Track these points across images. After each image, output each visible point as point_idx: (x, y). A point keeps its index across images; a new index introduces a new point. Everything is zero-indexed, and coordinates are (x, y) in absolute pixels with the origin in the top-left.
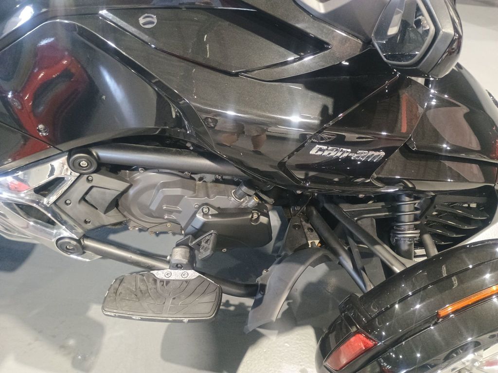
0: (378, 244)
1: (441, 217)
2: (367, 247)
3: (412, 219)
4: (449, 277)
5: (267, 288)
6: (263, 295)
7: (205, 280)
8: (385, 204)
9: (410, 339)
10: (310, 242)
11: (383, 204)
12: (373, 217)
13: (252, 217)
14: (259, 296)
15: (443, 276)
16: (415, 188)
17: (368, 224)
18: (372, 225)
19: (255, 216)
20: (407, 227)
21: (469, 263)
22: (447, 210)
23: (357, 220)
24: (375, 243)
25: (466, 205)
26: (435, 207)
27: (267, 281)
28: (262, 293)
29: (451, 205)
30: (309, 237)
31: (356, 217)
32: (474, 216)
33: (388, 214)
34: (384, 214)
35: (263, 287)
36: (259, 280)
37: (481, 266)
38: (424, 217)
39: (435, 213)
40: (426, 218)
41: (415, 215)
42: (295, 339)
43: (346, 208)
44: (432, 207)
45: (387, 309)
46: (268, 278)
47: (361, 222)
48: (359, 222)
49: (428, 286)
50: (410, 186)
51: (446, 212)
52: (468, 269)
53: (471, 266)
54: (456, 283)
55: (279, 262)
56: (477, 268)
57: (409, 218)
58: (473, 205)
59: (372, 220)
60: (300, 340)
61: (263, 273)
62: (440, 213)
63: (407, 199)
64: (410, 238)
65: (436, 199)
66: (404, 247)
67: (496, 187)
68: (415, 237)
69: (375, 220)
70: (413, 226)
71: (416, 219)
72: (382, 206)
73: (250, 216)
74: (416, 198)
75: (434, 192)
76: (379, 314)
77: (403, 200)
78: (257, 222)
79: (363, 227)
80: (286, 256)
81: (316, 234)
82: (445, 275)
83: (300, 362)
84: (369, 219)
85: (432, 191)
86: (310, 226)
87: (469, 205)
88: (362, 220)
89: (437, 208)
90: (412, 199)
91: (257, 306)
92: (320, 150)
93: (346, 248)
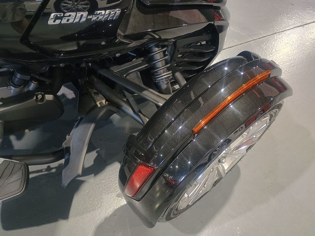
0: (145, 89)
1: (184, 58)
2: (137, 94)
3: (164, 64)
4: (197, 99)
5: (71, 149)
6: (69, 155)
7: (10, 162)
8: (144, 58)
9: (181, 153)
10: (98, 103)
11: (142, 59)
12: (138, 70)
13: (37, 98)
14: (67, 157)
15: (192, 99)
16: (160, 38)
17: (134, 77)
18: (138, 77)
19: (40, 97)
20: (162, 71)
21: (208, 84)
22: (186, 51)
23: (126, 76)
24: (143, 90)
25: (199, 44)
26: (178, 51)
27: (70, 144)
28: (68, 154)
29: (189, 46)
30: (97, 99)
31: (124, 74)
32: (206, 50)
33: (147, 65)
34: (144, 66)
35: (68, 150)
36: (64, 145)
37: (217, 84)
38: (173, 61)
39: (180, 56)
40: (175, 60)
41: (165, 60)
42: (108, 175)
43: (116, 69)
44: (176, 51)
45: (160, 136)
46: (71, 141)
47: (129, 77)
48: (128, 77)
49: (184, 110)
50: (157, 37)
51: (187, 52)
52: (208, 89)
53: (210, 86)
54: (202, 103)
55: (77, 126)
56: (214, 86)
57: (162, 63)
58: (204, 43)
59: (137, 73)
60: (112, 174)
61: (67, 138)
62: (183, 54)
63: (157, 49)
64: (166, 78)
65: (178, 44)
66: (164, 86)
67: (215, 24)
68: (169, 77)
69: (139, 73)
70: (165, 69)
71: (166, 64)
72: (142, 60)
73: (35, 98)
74: (163, 47)
75: (174, 38)
76: (155, 141)
77: (154, 51)
78: (43, 101)
79: (132, 80)
80: (81, 119)
81: (102, 96)
82: (193, 98)
83: (115, 190)
84: (135, 72)
85: (172, 38)
86: (95, 91)
87: (201, 43)
88: (130, 75)
89: (180, 51)
90: (160, 48)
91: (67, 165)
92: (56, 18)
93: (125, 100)
